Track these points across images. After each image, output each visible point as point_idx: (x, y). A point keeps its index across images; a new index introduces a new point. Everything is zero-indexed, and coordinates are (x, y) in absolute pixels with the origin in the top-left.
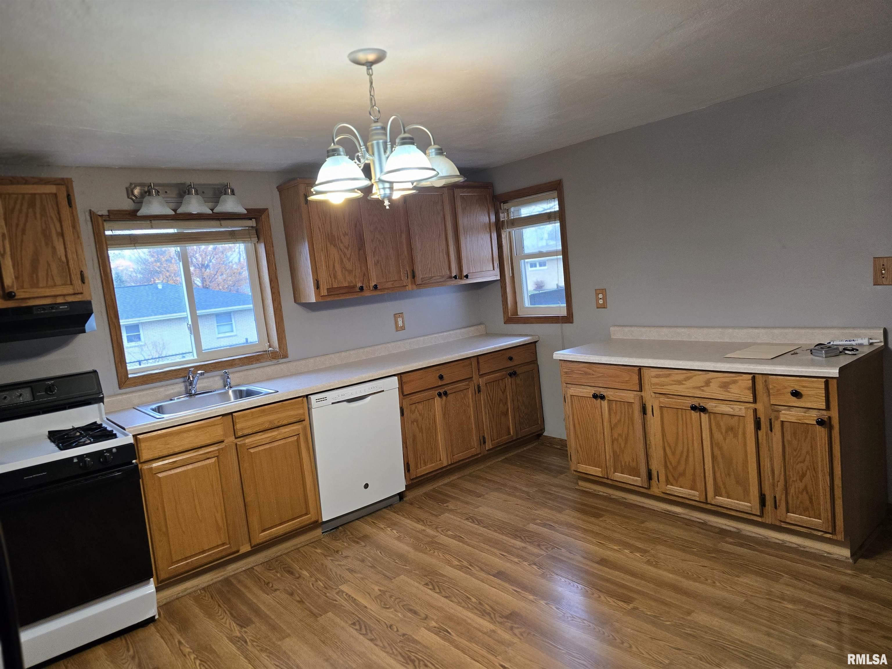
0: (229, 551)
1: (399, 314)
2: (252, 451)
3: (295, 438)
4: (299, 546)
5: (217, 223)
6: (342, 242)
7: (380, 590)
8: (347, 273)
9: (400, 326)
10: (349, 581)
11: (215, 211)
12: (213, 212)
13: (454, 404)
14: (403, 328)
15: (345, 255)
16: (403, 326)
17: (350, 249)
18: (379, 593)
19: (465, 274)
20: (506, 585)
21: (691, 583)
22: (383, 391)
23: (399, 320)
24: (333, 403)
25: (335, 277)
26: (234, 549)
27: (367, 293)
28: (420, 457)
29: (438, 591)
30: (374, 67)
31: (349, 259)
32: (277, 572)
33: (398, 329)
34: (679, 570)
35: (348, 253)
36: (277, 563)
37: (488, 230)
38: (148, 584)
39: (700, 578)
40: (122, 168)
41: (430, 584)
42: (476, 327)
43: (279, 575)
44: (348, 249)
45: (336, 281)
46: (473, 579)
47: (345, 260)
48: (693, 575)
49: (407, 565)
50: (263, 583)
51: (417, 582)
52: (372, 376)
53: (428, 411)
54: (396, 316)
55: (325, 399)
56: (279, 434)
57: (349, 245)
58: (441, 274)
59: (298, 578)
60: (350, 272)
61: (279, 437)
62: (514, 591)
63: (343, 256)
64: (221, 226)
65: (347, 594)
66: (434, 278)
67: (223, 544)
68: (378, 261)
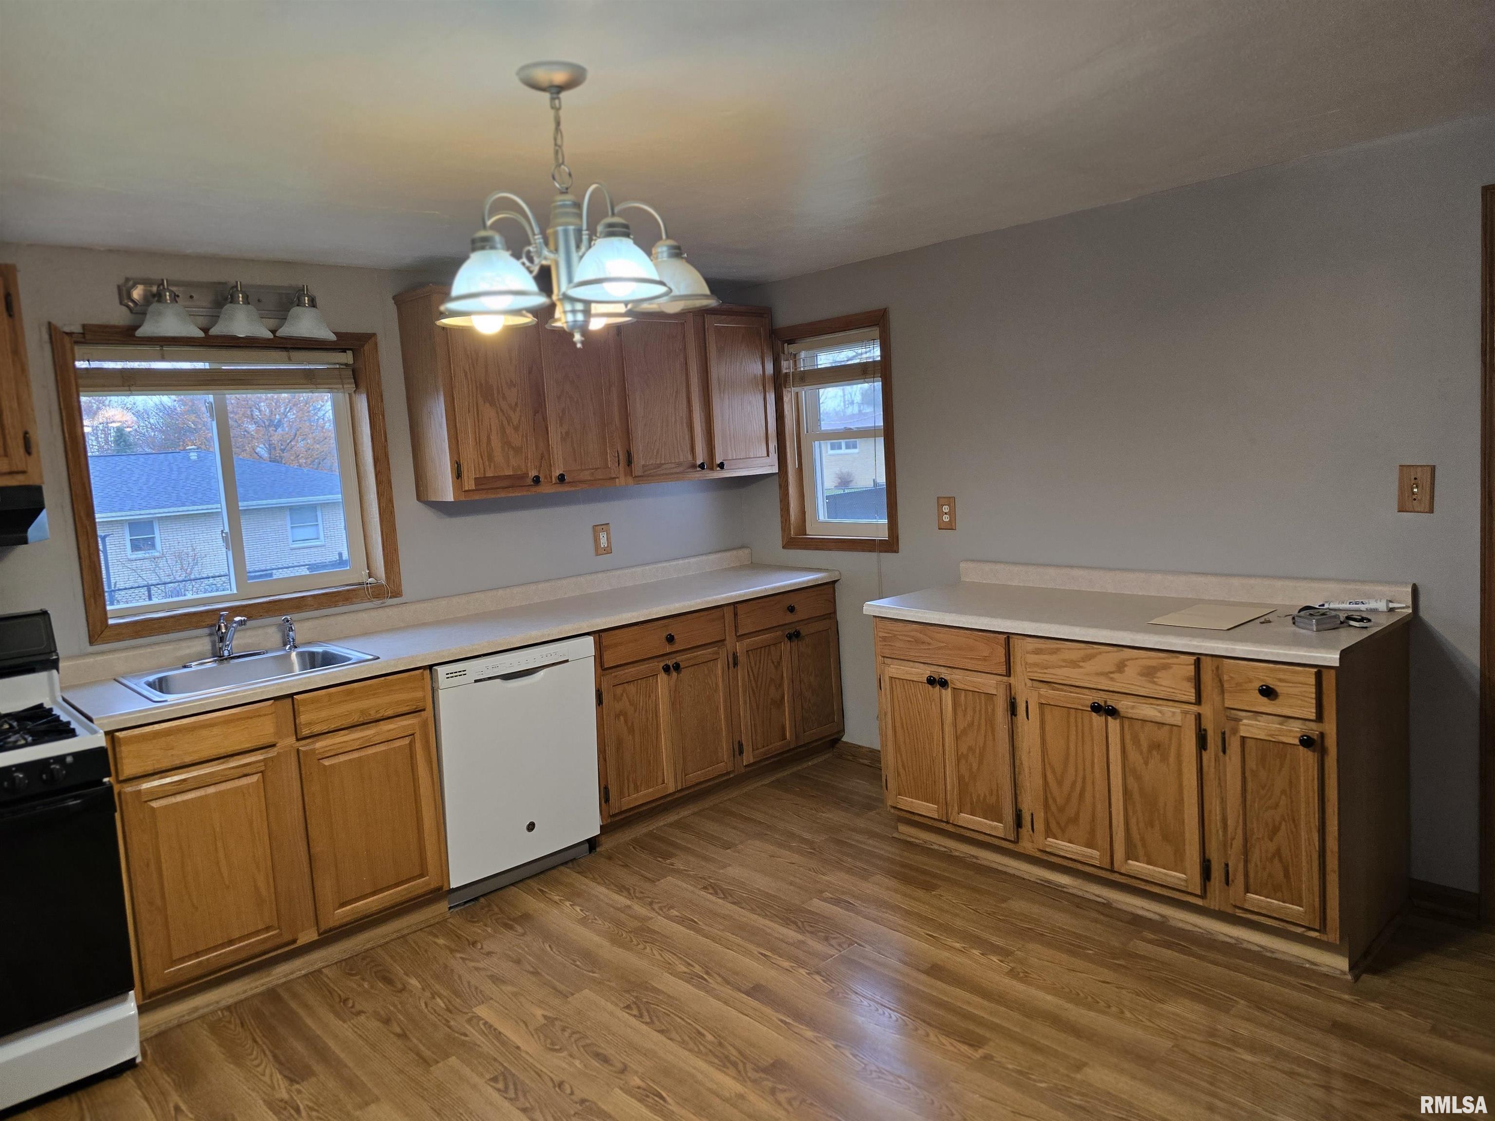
0: (279, 941)
1: (603, 527)
2: (327, 763)
3: (407, 741)
4: (406, 932)
5: (284, 354)
6: (504, 398)
7: (545, 1017)
8: (511, 453)
9: (602, 546)
10: (492, 999)
11: (278, 334)
12: (275, 336)
13: (691, 686)
14: (608, 550)
15: (509, 420)
16: (608, 547)
17: (518, 409)
18: (543, 1021)
19: (718, 462)
20: (768, 1011)
21: (1084, 1012)
22: (567, 661)
23: (601, 537)
24: (476, 681)
25: (490, 458)
26: (287, 937)
27: (545, 489)
28: (628, 777)
29: (648, 1020)
30: (564, 95)
31: (516, 429)
32: (363, 979)
33: (598, 551)
34: (1063, 988)
35: (515, 417)
36: (365, 962)
37: (761, 388)
38: (124, 1000)
39: (1098, 1002)
40: (112, 251)
41: (634, 1006)
42: (735, 552)
43: (366, 985)
44: (514, 411)
45: (492, 465)
46: (711, 999)
47: (509, 430)
48: (1087, 998)
49: (595, 969)
50: (338, 1000)
51: (612, 1002)
52: (549, 635)
53: (646, 697)
54: (596, 529)
55: (462, 673)
56: (378, 734)
57: (516, 404)
58: (677, 461)
59: (401, 991)
60: (517, 450)
61: (378, 739)
62: (779, 1023)
63: (505, 422)
64: (290, 360)
65: (486, 1023)
66: (665, 466)
67: (268, 929)
68: (567, 433)
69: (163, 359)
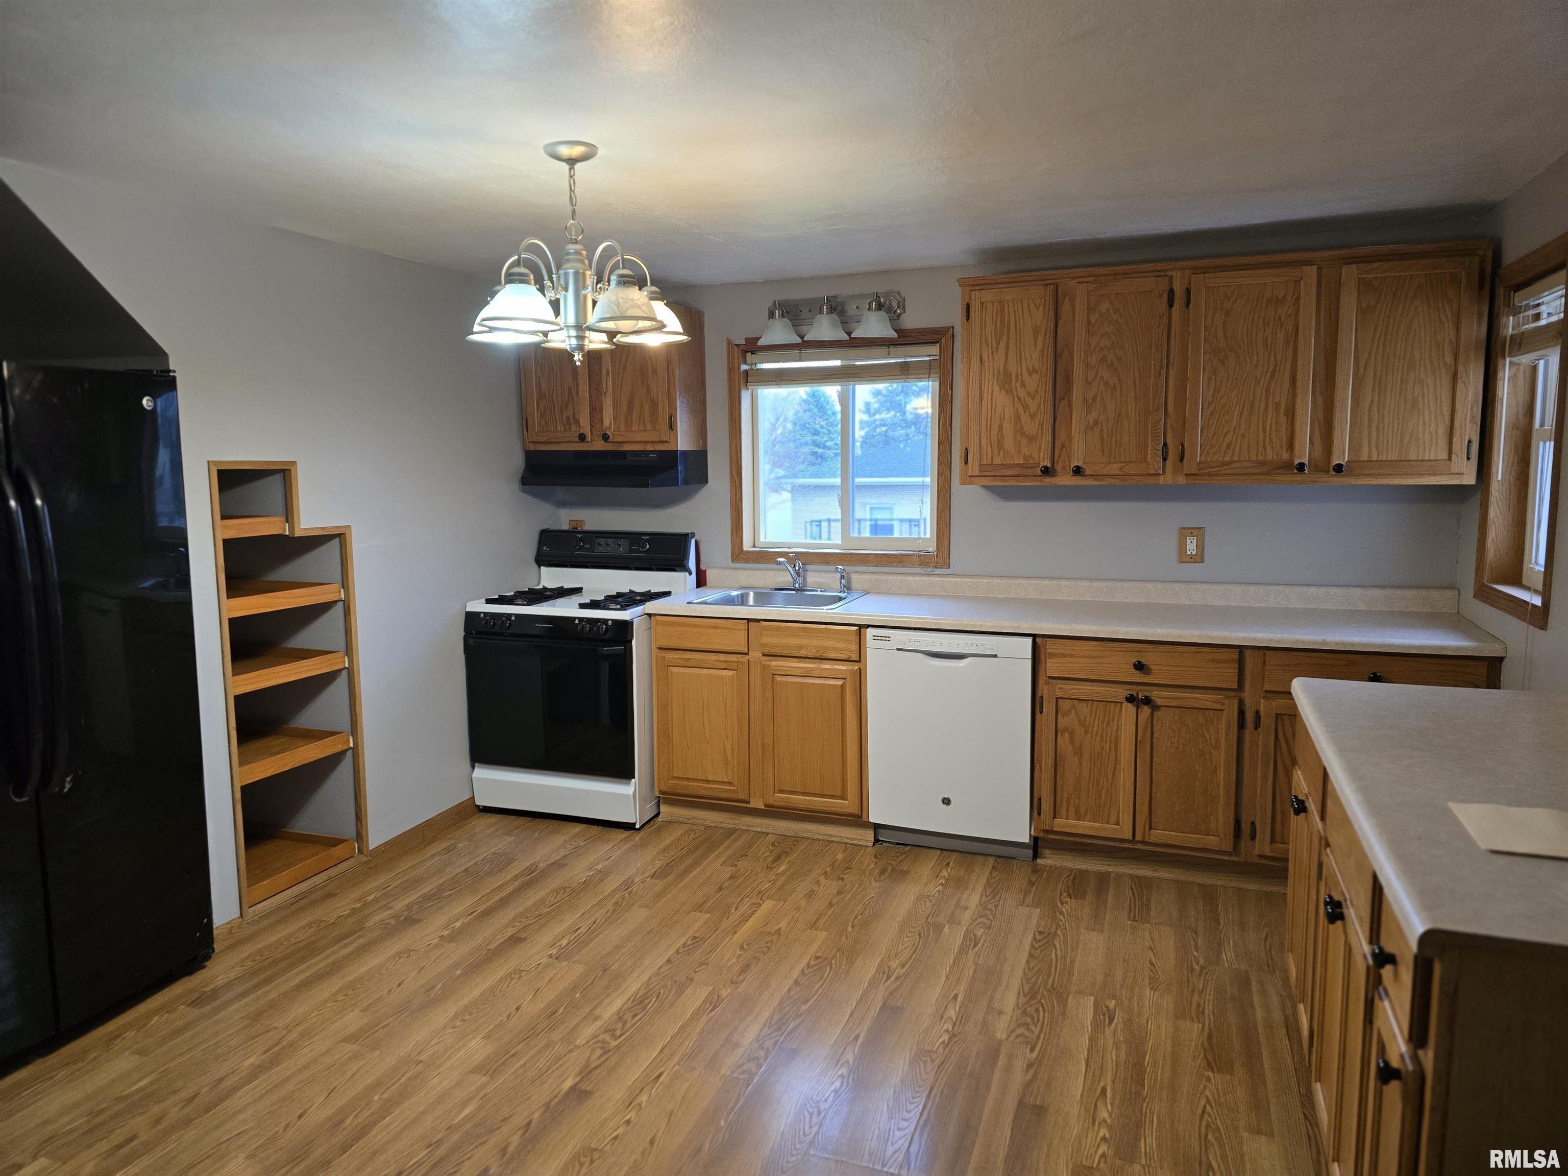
0: (735, 796)
1: (1192, 531)
2: (779, 678)
3: (840, 682)
4: (834, 839)
5: (884, 350)
6: (1023, 385)
8: (1024, 442)
9: (1189, 553)
11: (852, 336)
12: (850, 338)
14: (1199, 558)
15: (1026, 407)
16: (1196, 555)
17: (1038, 397)
19: (1335, 461)
22: (995, 656)
23: (1189, 542)
24: (898, 649)
25: (1000, 446)
26: (741, 796)
27: (1065, 480)
31: (1033, 416)
32: (771, 851)
33: (1183, 557)
35: (1033, 406)
37: (1449, 359)
38: (629, 784)
44: (1033, 398)
45: (1001, 453)
47: (1024, 418)
52: (981, 626)
53: (1103, 723)
54: (1185, 532)
55: (887, 639)
56: (816, 669)
57: (1036, 391)
58: (1261, 458)
60: (1031, 439)
61: (815, 673)
63: (1021, 410)
64: (889, 356)
66: (1235, 465)
67: (730, 784)
68: (1096, 422)
69: (800, 360)
